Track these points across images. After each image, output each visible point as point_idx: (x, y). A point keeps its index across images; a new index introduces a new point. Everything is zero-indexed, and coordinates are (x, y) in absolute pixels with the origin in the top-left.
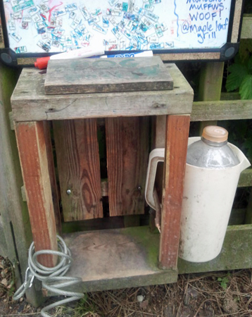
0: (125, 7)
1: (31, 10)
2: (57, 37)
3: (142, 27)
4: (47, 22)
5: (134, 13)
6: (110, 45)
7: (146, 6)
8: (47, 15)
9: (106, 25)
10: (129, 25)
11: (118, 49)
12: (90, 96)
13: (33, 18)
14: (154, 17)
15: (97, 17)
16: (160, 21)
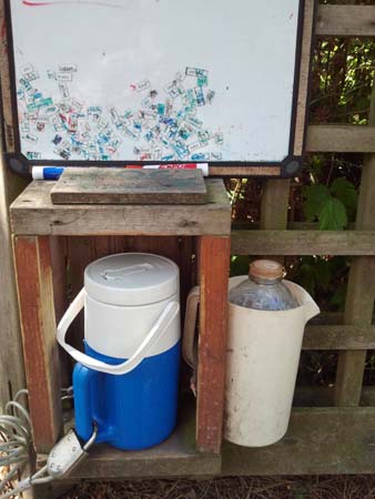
0: (161, 110)
1: (49, 110)
2: (78, 143)
3: (182, 133)
4: (66, 124)
5: (172, 117)
6: (142, 154)
7: (187, 109)
8: (67, 116)
9: (138, 130)
10: (165, 131)
11: (152, 159)
12: (104, 207)
13: (51, 119)
14: (196, 121)
15: (126, 120)
16: (204, 127)
